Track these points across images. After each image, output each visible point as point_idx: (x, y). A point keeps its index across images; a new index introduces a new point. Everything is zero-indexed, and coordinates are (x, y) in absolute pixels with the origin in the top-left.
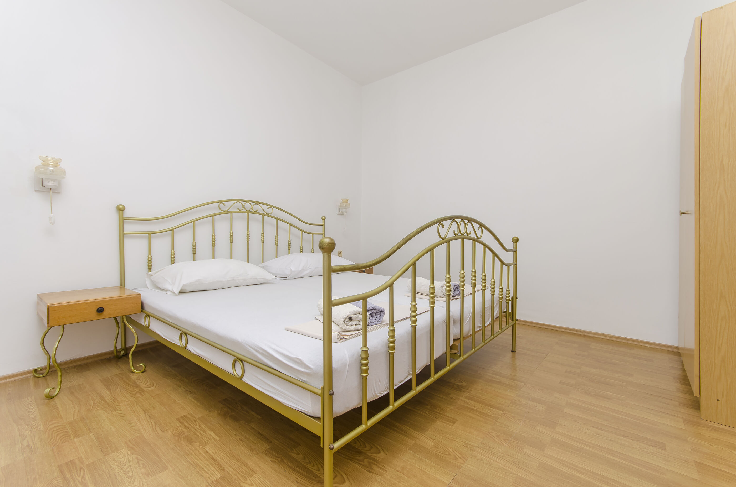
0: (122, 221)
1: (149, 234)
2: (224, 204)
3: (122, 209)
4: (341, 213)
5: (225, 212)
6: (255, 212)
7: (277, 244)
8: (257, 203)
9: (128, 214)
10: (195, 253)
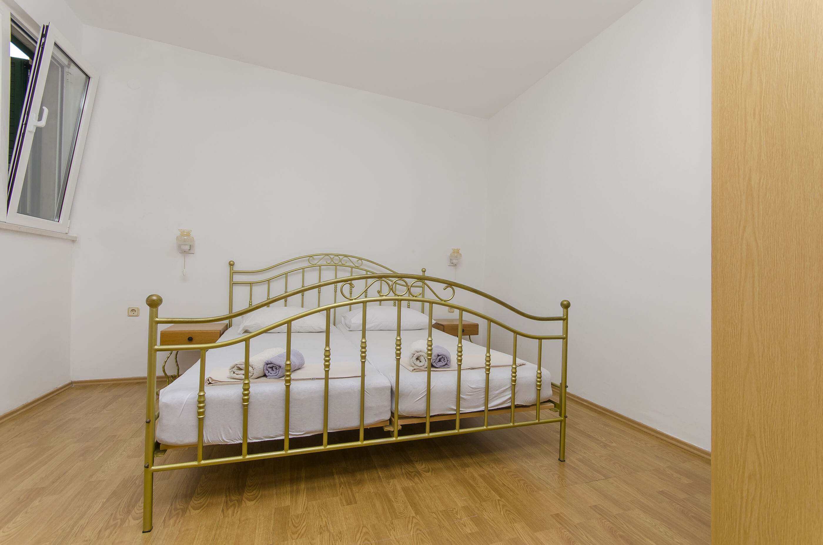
0: (233, 273)
1: (251, 284)
2: (313, 258)
3: (232, 264)
4: (452, 264)
5: (313, 266)
6: (343, 265)
7: (366, 296)
8: (346, 256)
9: (236, 268)
10: (287, 301)
